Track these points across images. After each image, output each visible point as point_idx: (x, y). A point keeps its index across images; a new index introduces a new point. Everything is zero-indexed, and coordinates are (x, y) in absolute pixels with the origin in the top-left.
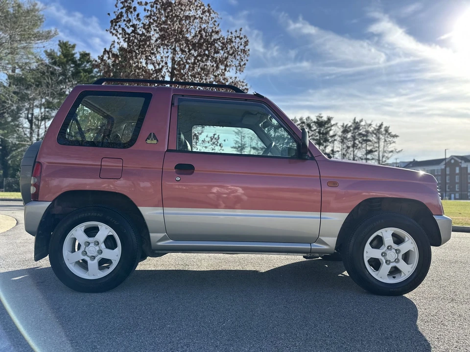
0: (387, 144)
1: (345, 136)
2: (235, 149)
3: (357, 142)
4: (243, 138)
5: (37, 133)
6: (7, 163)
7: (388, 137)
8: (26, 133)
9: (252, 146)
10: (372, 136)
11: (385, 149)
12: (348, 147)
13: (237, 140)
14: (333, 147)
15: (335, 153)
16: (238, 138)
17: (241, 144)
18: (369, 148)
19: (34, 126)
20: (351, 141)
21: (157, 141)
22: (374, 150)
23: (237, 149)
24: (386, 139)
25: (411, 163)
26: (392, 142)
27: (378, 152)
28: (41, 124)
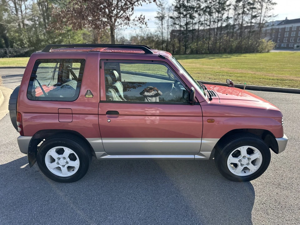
0: (267, 10)
1: (238, 5)
2: (157, 19)
3: (245, 9)
4: (163, 9)
5: (20, 11)
6: (6, 35)
7: (269, 5)
8: (14, 11)
9: (170, 16)
10: (258, 4)
11: (266, 14)
12: (239, 14)
13: (159, 11)
14: (228, 15)
15: (229, 19)
16: (159, 9)
17: (162, 14)
18: (254, 14)
19: (17, 5)
20: (241, 9)
21: (93, 96)
22: (257, 16)
23: (159, 18)
24: (268, 6)
25: (283, 21)
26: (272, 8)
27: (260, 16)
28: (21, 3)
